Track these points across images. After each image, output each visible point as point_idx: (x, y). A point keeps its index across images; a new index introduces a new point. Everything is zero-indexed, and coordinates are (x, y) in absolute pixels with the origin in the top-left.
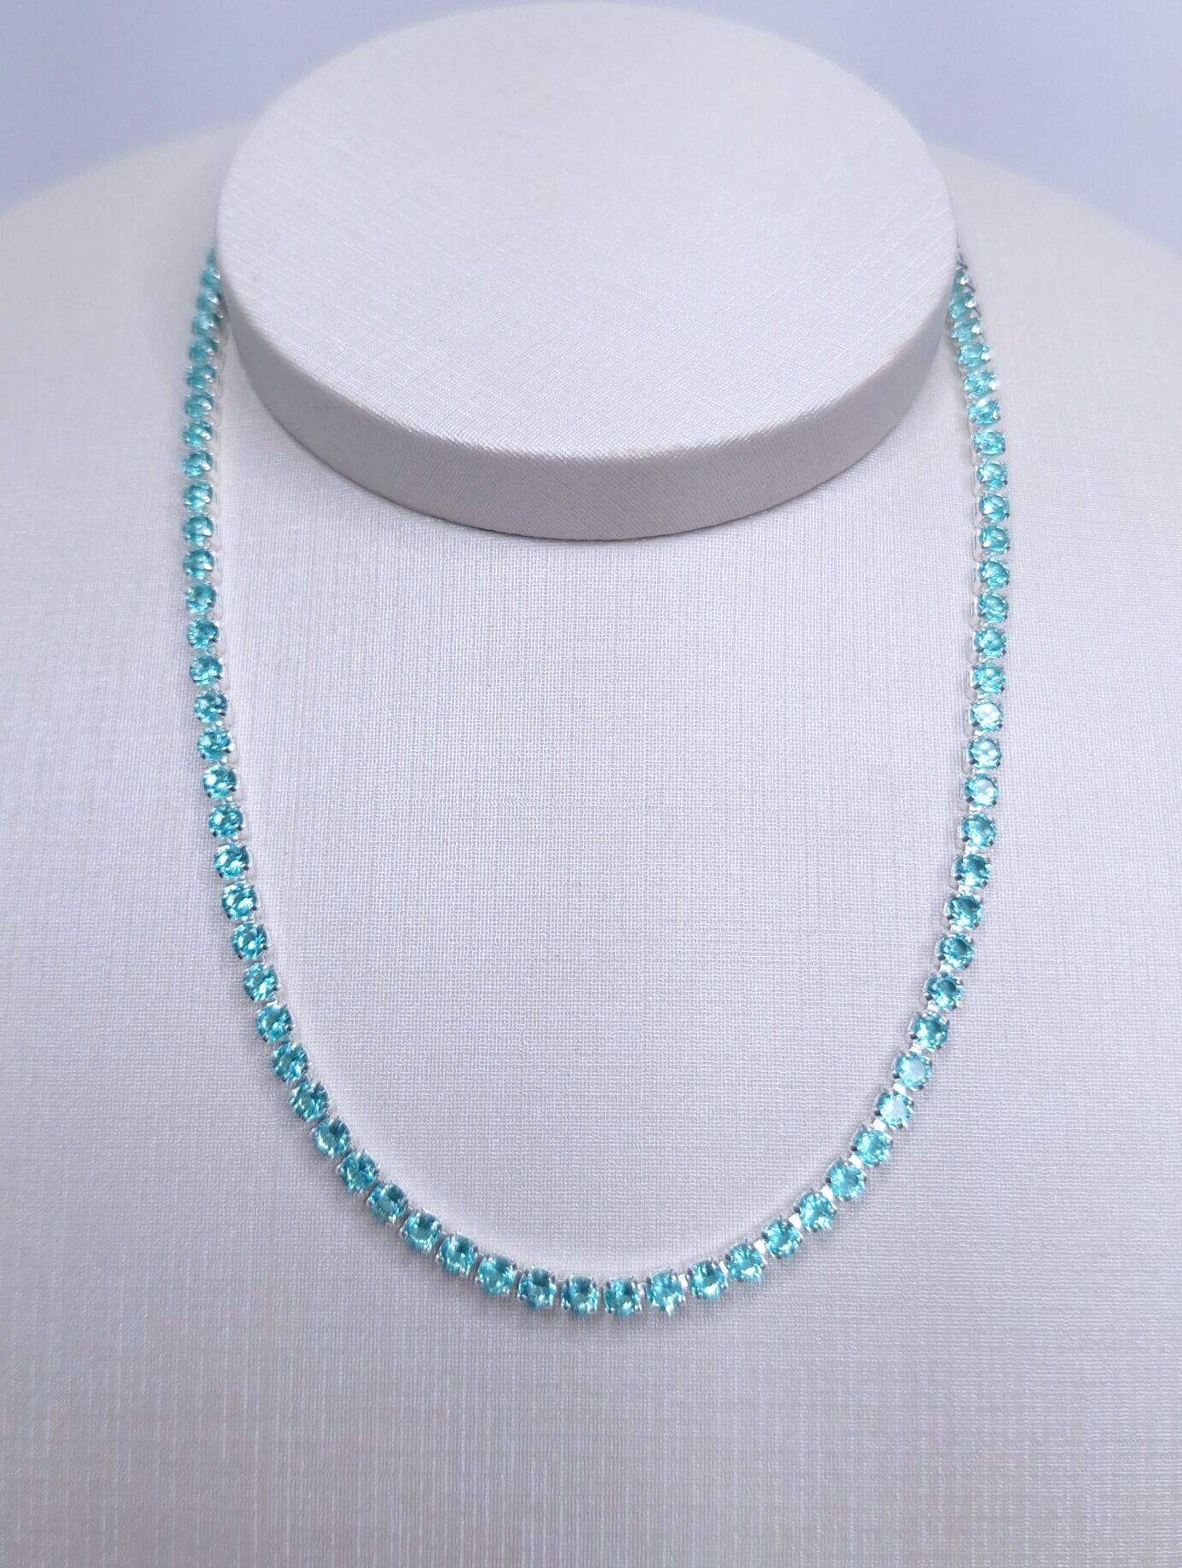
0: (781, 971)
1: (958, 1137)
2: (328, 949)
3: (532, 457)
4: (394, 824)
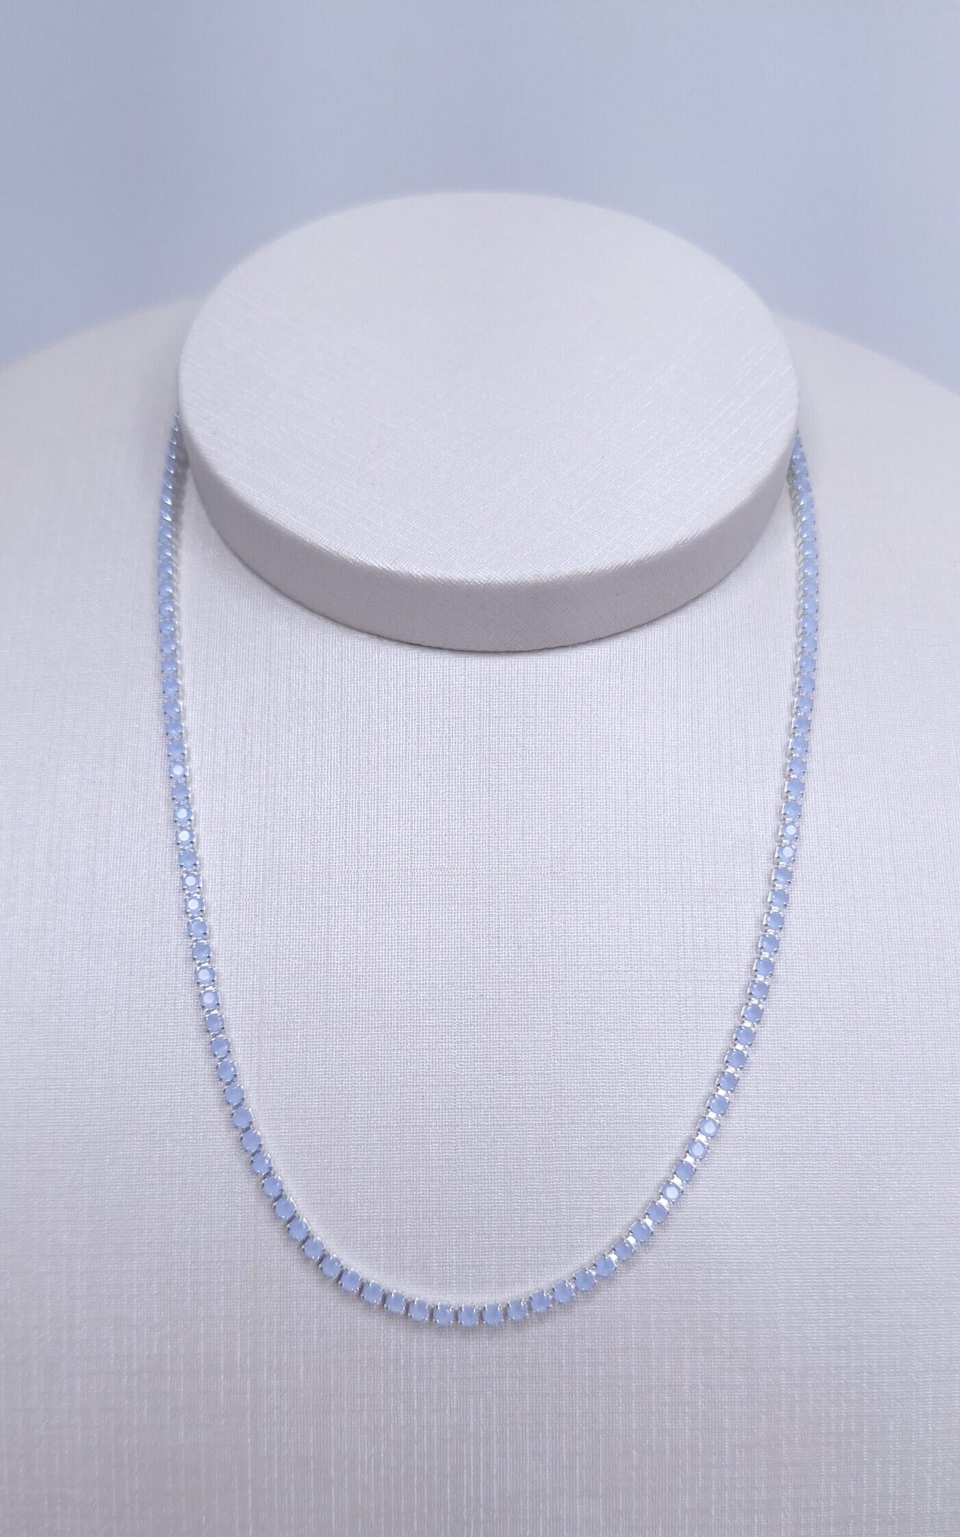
0: (664, 1004)
1: (808, 1133)
2: (294, 993)
3: (454, 583)
4: (345, 890)
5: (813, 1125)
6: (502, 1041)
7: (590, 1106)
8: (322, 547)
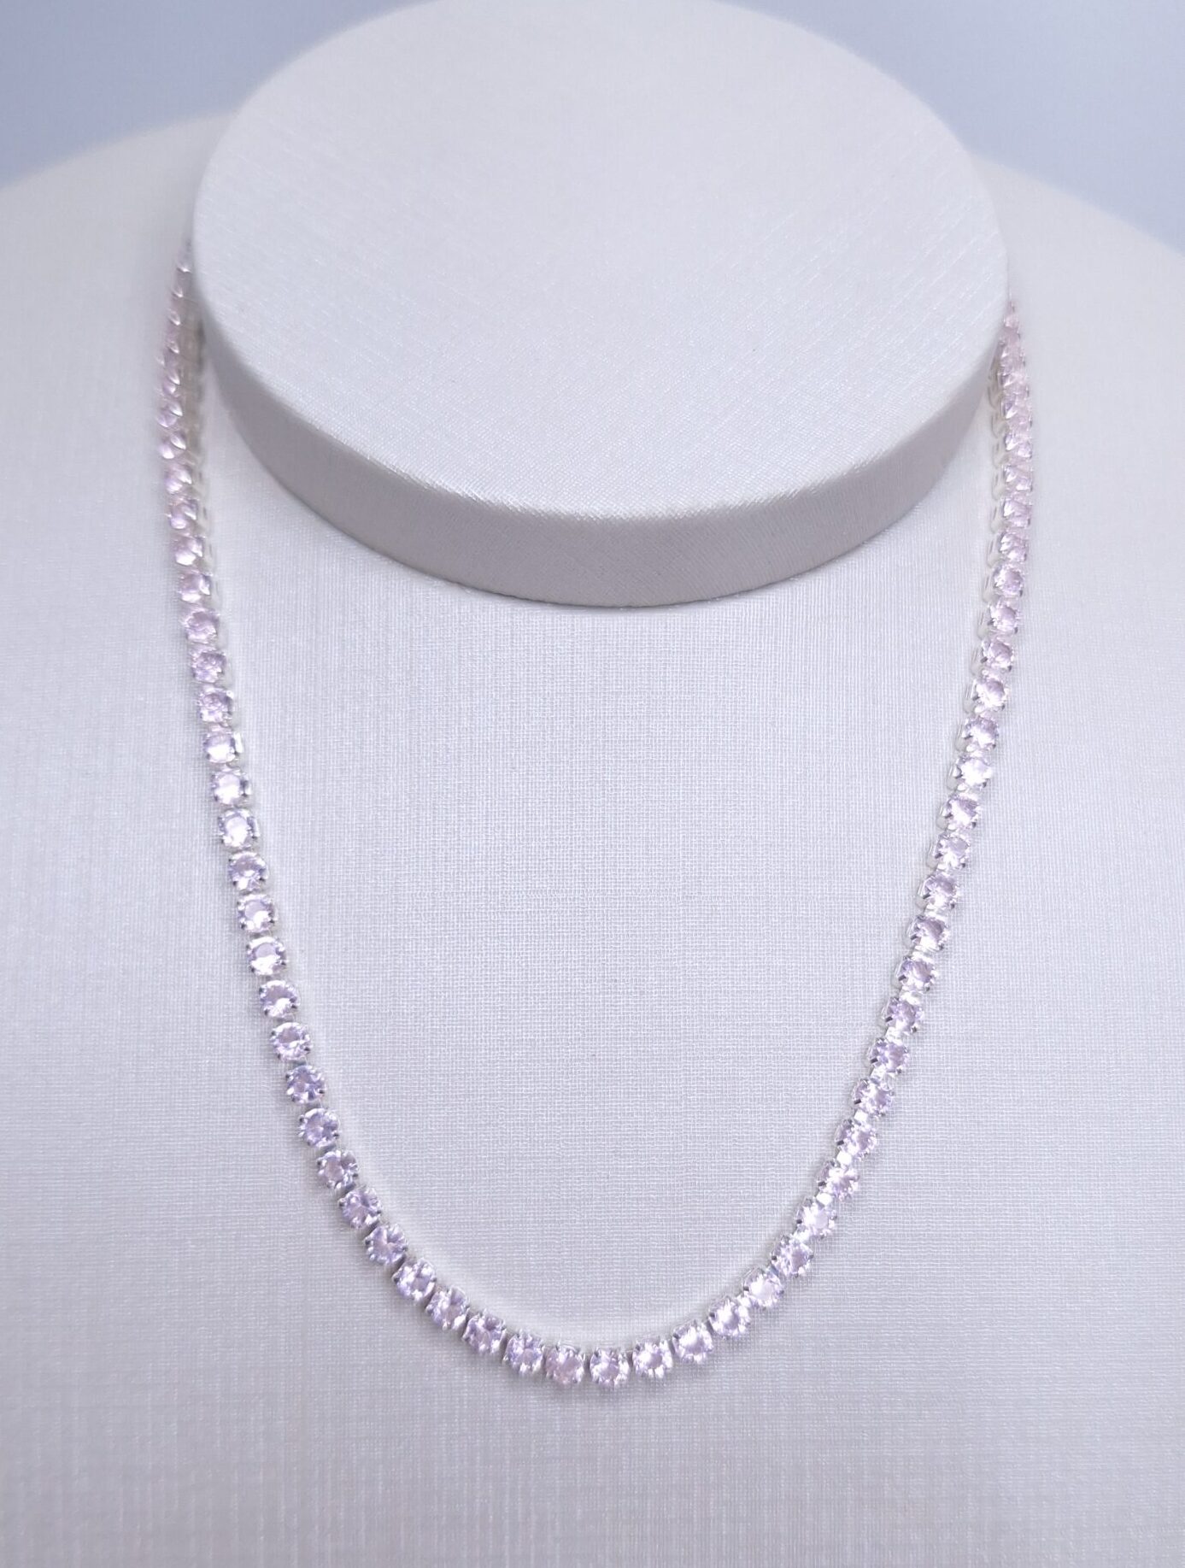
5: (1012, 1221)
6: (620, 1114)
7: (732, 1197)
8: (388, 467)
